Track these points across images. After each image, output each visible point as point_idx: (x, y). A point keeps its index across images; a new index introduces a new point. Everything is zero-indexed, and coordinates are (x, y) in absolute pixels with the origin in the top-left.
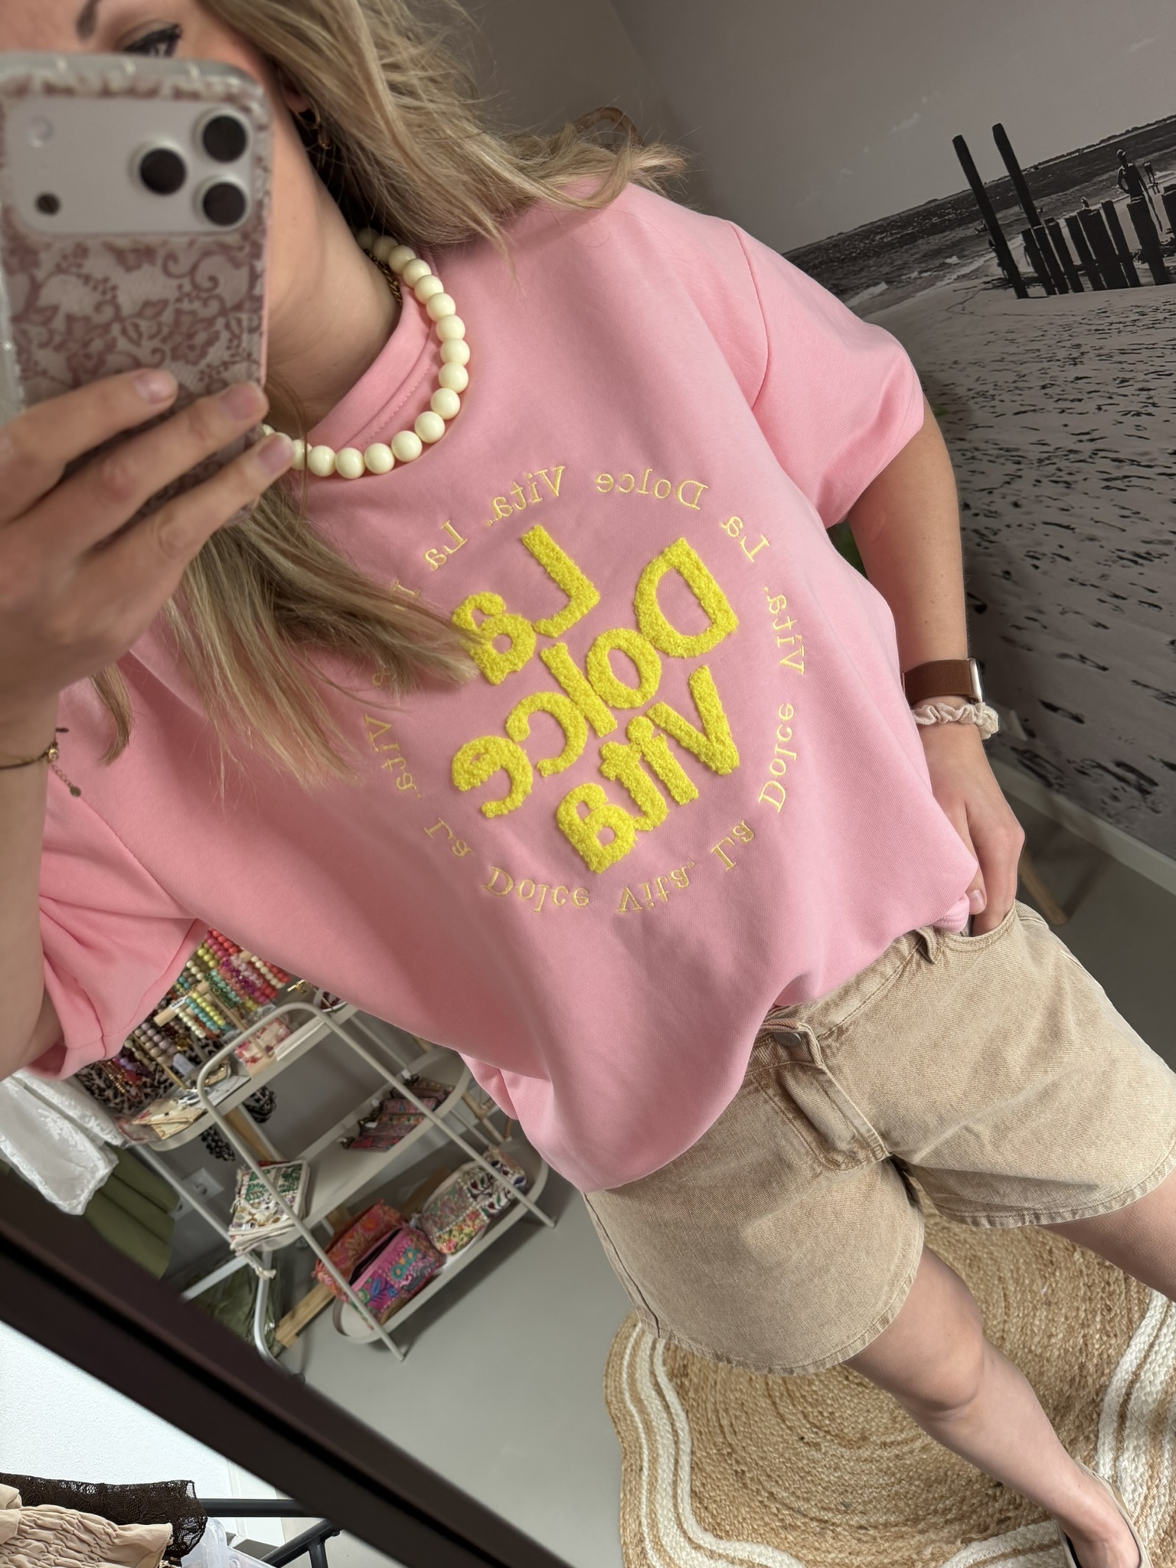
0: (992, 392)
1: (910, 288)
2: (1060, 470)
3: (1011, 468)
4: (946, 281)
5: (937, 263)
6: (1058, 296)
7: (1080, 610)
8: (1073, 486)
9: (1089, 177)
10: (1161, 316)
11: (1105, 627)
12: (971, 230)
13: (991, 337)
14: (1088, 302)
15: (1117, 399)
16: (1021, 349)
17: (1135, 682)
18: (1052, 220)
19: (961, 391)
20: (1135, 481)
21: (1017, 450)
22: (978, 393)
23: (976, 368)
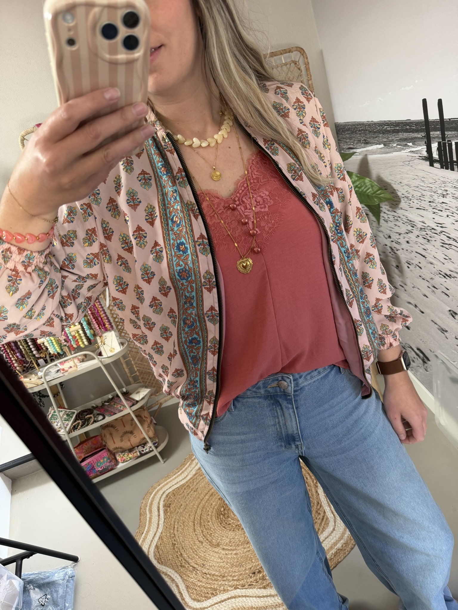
0: (410, 198)
3: (410, 228)
6: (444, 170)
7: (420, 288)
8: (430, 242)
11: (427, 297)
13: (416, 177)
16: (426, 185)
17: (432, 320)
18: (450, 141)
19: (399, 194)
20: (452, 247)
21: (414, 222)
22: (405, 196)
23: (407, 187)
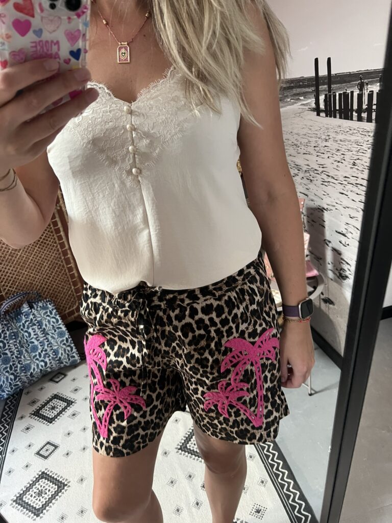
0: (299, 145)
1: (286, 104)
2: (310, 175)
3: (296, 172)
4: (298, 104)
5: (297, 97)
6: (328, 118)
8: (313, 182)
9: (349, 82)
10: (355, 132)
12: (310, 90)
13: (305, 126)
14: (337, 122)
15: (334, 156)
16: (312, 133)
18: (335, 93)
20: (331, 184)
21: (300, 166)
23: (297, 135)
